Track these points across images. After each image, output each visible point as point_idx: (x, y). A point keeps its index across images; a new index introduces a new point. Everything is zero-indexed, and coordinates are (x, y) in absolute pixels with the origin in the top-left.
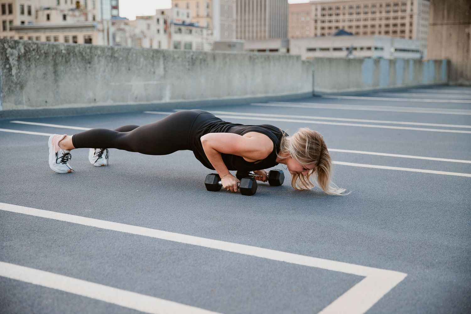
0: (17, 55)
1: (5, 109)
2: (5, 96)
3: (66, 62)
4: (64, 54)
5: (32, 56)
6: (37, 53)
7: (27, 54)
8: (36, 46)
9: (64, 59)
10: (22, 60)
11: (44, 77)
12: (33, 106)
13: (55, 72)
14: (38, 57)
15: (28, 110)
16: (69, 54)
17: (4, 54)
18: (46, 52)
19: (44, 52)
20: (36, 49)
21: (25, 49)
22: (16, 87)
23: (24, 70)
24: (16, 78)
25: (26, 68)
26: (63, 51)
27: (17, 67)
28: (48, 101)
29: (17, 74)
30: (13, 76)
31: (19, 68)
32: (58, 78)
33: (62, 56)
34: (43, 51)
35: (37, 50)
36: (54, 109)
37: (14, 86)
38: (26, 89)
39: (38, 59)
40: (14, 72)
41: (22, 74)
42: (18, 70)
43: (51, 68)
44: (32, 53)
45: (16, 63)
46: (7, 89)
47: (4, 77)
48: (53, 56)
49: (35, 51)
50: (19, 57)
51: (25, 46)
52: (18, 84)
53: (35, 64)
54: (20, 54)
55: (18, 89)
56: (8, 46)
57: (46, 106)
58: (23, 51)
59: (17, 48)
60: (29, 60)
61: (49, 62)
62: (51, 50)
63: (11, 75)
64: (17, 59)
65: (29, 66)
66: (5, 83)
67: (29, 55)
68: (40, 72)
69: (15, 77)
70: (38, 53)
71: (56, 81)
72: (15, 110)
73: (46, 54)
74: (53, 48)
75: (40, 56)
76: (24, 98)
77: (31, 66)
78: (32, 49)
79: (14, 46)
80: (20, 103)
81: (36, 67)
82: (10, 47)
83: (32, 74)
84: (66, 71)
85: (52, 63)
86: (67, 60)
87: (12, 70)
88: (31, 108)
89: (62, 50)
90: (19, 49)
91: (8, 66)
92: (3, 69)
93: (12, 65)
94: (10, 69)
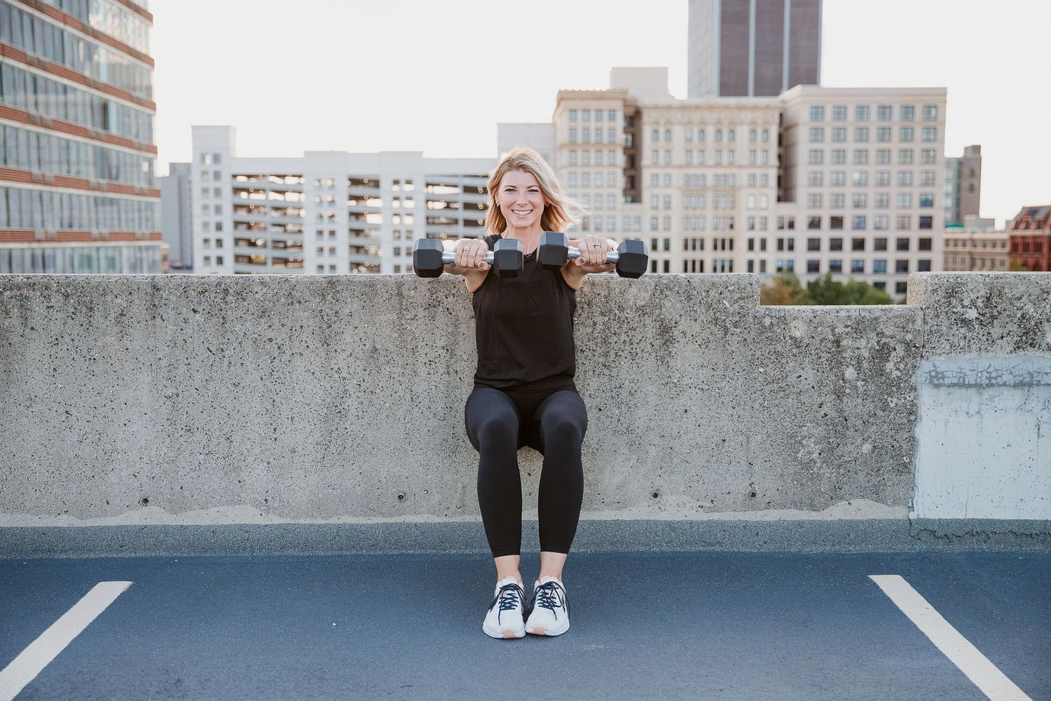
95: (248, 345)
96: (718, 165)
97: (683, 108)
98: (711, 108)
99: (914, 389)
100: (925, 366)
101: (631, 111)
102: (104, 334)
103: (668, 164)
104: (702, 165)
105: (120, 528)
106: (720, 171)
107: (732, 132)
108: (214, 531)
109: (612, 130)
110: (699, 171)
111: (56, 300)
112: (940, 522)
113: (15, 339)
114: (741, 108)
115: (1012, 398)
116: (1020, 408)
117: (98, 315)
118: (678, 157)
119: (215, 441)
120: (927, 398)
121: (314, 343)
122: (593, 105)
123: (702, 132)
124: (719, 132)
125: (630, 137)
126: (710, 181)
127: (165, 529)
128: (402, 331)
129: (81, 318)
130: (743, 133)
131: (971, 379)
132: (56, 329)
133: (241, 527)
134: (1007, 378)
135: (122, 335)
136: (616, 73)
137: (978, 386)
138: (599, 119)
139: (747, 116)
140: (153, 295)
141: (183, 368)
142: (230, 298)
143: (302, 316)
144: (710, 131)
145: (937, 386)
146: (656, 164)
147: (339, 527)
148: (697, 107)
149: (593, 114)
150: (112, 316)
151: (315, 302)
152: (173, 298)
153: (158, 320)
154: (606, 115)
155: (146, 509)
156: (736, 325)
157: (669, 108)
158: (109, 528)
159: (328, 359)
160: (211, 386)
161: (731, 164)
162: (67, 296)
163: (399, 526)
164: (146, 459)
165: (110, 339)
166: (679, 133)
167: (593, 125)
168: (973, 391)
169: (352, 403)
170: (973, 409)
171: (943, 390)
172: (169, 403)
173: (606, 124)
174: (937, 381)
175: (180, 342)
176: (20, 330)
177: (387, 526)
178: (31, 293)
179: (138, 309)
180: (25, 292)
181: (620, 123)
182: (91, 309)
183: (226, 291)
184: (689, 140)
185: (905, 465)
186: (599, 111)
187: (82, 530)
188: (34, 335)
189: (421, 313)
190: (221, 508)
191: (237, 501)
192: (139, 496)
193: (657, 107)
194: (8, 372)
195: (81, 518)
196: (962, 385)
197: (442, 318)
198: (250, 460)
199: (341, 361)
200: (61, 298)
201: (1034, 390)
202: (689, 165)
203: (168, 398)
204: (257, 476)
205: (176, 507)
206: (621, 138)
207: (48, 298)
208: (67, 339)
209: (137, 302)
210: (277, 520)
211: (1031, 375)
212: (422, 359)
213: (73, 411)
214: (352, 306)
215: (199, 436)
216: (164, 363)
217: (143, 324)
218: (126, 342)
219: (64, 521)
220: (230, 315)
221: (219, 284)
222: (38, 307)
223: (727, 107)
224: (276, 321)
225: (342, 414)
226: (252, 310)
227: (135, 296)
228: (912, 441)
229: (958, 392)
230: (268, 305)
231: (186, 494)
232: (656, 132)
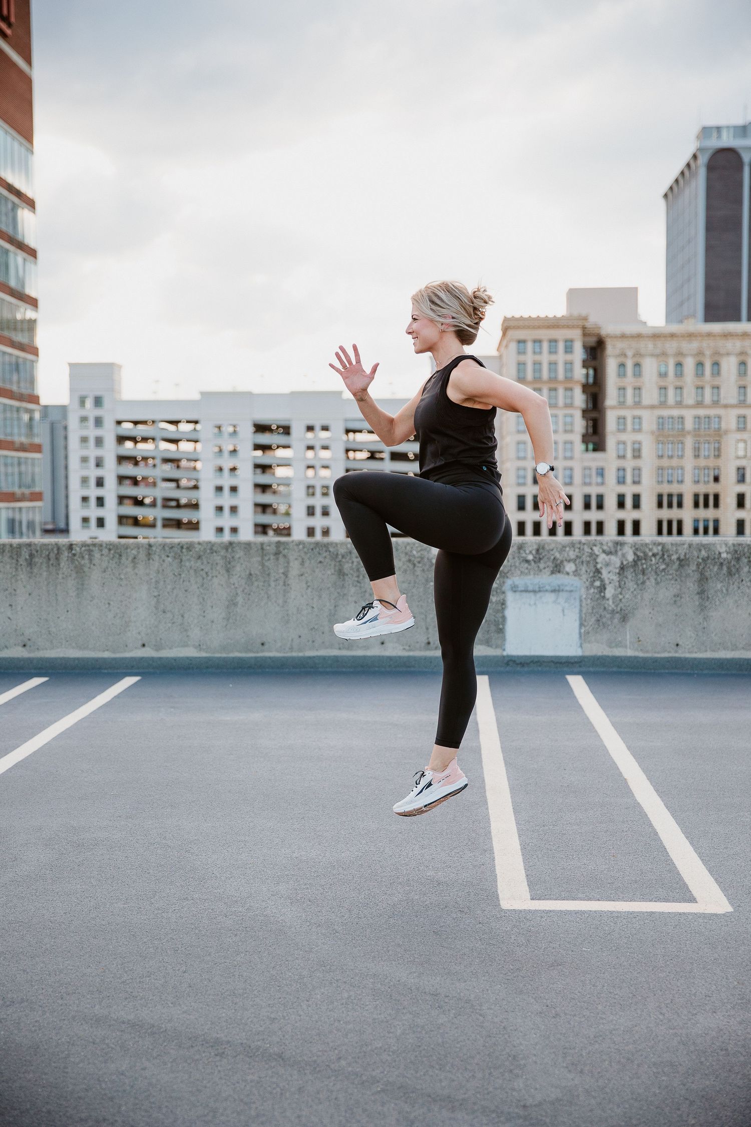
0: (618, 564)
1: (587, 653)
2: (588, 633)
3: (730, 574)
4: (725, 560)
5: (651, 565)
6: (661, 560)
7: (639, 563)
8: (660, 548)
9: (725, 568)
10: (629, 574)
11: (675, 601)
12: (647, 652)
13: (701, 593)
14: (663, 567)
15: (636, 657)
16: (738, 559)
17: (591, 565)
18: (682, 557)
19: (678, 559)
20: (661, 553)
21: (635, 554)
22: (612, 618)
23: (632, 590)
24: (613, 603)
25: (635, 586)
26: (724, 555)
27: (617, 584)
28: (680, 643)
29: (615, 597)
30: (608, 599)
31: (620, 587)
32: (707, 603)
33: (722, 564)
34: (674, 557)
35: (663, 555)
36: (695, 659)
37: (608, 616)
38: (631, 623)
39: (664, 570)
40: (610, 592)
41: (627, 596)
42: (619, 590)
43: (691, 585)
44: (651, 560)
45: (616, 578)
46: (593, 619)
47: (589, 601)
48: (698, 565)
49: (658, 557)
50: (622, 568)
51: (637, 549)
52: (617, 613)
53: (656, 579)
54: (625, 563)
55: (616, 621)
56: (601, 550)
57: (676, 652)
58: (631, 557)
59: (620, 553)
60: (643, 572)
61: (688, 576)
62: (695, 554)
63: (604, 597)
64: (617, 571)
65: (643, 583)
66: (590, 611)
67: (642, 564)
68: (666, 592)
69: (610, 602)
70: (664, 560)
71: (702, 608)
72: (608, 657)
73: (683, 562)
74: (700, 550)
75: (668, 565)
76: (628, 637)
77: (648, 583)
78: (650, 554)
79: (613, 550)
80: (619, 645)
81: (657, 583)
82: (604, 551)
83: (647, 596)
84: (727, 590)
85: (697, 576)
86: (734, 570)
87: (605, 589)
88: (641, 654)
89: (720, 553)
90: (624, 555)
91: (597, 583)
92: (587, 588)
93: (607, 582)
94: (603, 588)
95: (192, 572)
96: (699, 404)
97: (656, 336)
98: (690, 336)
99: (504, 593)
100: (509, 582)
101: (592, 341)
102: (126, 567)
103: (638, 404)
104: (679, 404)
105: (132, 658)
106: (702, 412)
107: (716, 364)
108: (175, 659)
109: (569, 365)
110: (675, 413)
111: (105, 551)
112: (518, 657)
113: (86, 569)
114: (726, 336)
115: (551, 597)
116: (555, 602)
117: (124, 558)
118: (650, 396)
119: (176, 617)
120: (510, 597)
121: (223, 571)
122: (545, 334)
123: (679, 365)
124: (700, 365)
125: (591, 372)
126: (689, 425)
127: (152, 659)
128: (263, 565)
129: (116, 560)
130: (730, 365)
131: (530, 588)
132: (104, 565)
133: (188, 658)
134: (548, 588)
135: (134, 568)
136: (573, 295)
137: (534, 592)
138: (553, 351)
139: (735, 345)
140: (149, 549)
141: (162, 583)
142: (184, 550)
143: (217, 558)
144: (689, 364)
145: (515, 591)
146: (622, 404)
147: (233, 658)
148: (672, 336)
149: (545, 345)
150: (130, 559)
151: (223, 553)
152: (158, 550)
153: (151, 561)
154: (561, 346)
155: (144, 649)
156: (419, 562)
157: (639, 336)
158: (126, 658)
159: (229, 578)
160: (175, 591)
161: (716, 403)
162: (110, 550)
163: (261, 657)
164: (144, 626)
165: (129, 570)
166: (650, 367)
167: (545, 358)
168: (532, 594)
169: (240, 599)
170: (532, 602)
171: (518, 594)
172: (155, 599)
173: (561, 357)
174: (515, 589)
175: (161, 571)
176: (88, 565)
177: (256, 658)
178: (94, 548)
179: (142, 555)
180: (91, 548)
181: (579, 354)
182: (120, 555)
183: (182, 547)
184: (663, 375)
185: (501, 629)
186: (553, 342)
187: (115, 659)
188: (95, 568)
189: (272, 557)
190: (179, 649)
191: (185, 645)
192: (140, 643)
193: (623, 336)
194: (83, 584)
195: (114, 652)
196: (526, 591)
197: (281, 560)
198: (192, 626)
199: (234, 579)
200: (107, 551)
201: (561, 593)
202: (663, 404)
203: (155, 597)
204: (195, 633)
205: (158, 648)
206: (580, 373)
207: (101, 550)
208: (110, 569)
209: (141, 552)
210: (204, 654)
211: (559, 586)
212: (272, 579)
213: (112, 603)
214: (240, 554)
215: (169, 615)
216: (153, 580)
217: (144, 562)
218: (136, 571)
219: (106, 655)
220: (184, 558)
221: (179, 544)
222: (97, 555)
223: (709, 335)
224: (205, 562)
225: (235, 604)
226: (194, 555)
227: (141, 550)
228: (504, 618)
229: (524, 594)
230: (202, 553)
231: (163, 642)
232: (622, 365)
